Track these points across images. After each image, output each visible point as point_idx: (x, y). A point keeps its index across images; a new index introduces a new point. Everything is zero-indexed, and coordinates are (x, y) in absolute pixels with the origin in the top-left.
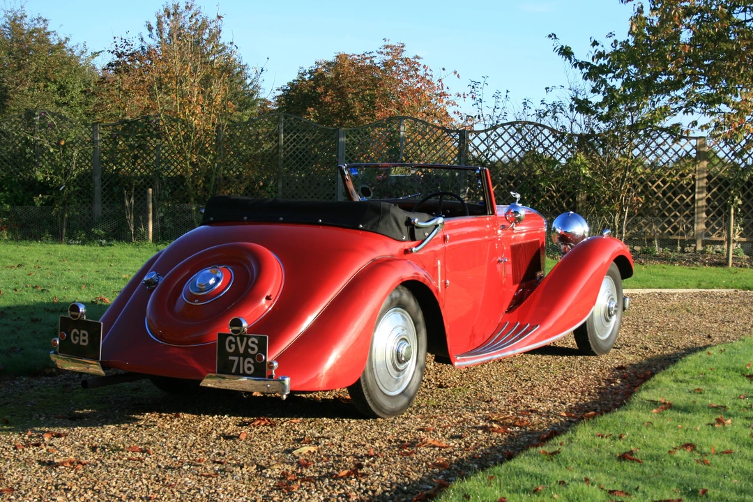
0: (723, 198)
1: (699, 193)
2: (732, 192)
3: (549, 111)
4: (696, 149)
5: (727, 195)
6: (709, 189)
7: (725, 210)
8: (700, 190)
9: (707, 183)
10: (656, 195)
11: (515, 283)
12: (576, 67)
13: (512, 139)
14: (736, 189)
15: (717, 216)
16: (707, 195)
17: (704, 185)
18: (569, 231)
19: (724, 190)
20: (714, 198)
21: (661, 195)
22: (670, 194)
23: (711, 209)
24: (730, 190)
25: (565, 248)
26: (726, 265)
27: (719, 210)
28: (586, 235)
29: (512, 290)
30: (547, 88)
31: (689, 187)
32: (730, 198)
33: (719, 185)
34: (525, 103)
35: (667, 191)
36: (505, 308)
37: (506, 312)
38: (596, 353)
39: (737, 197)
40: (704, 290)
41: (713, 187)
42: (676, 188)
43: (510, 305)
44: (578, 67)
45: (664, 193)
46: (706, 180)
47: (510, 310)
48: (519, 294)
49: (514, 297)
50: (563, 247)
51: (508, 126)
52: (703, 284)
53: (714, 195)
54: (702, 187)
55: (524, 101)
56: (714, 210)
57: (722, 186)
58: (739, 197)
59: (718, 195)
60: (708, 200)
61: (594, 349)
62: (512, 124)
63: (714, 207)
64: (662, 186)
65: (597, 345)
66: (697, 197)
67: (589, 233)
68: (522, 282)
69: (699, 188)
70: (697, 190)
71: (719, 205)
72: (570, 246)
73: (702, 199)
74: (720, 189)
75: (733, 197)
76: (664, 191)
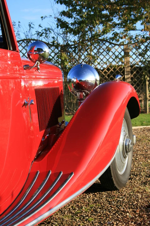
0: (139, 77)
1: (127, 75)
2: (144, 73)
3: (43, 33)
4: (124, 51)
5: (141, 75)
6: (132, 72)
7: (141, 83)
8: (127, 73)
9: (131, 69)
10: (105, 77)
11: (41, 129)
12: (58, 3)
13: (24, 49)
14: (146, 72)
15: (137, 87)
16: (131, 76)
17: (129, 70)
18: (83, 80)
19: (139, 72)
20: (135, 77)
21: (107, 77)
22: (112, 76)
23: (134, 83)
24: (142, 72)
25: (80, 95)
26: (145, 112)
27: (138, 83)
28: (98, 83)
29: (39, 136)
30: (42, 17)
31: (122, 71)
32: (143, 77)
33: (137, 70)
34: (30, 25)
35: (110, 75)
36: (34, 155)
37: (35, 159)
38: (118, 188)
39: (146, 76)
40: (145, 127)
41: (134, 71)
42: (115, 73)
43: (38, 151)
44: (59, 4)
45: (109, 76)
46: (130, 68)
47: (39, 157)
48: (46, 139)
49: (42, 143)
50: (78, 94)
51: (21, 42)
52: (144, 123)
53: (135, 75)
54: (128, 72)
55: (29, 24)
56: (135, 84)
57: (138, 70)
58: (148, 76)
59: (136, 76)
60: (132, 79)
61: (116, 185)
62: (23, 41)
63: (135, 82)
64: (107, 72)
65: (119, 181)
66: (126, 77)
67: (100, 80)
68: (48, 127)
69: (127, 72)
70: (125, 73)
71: (138, 81)
72: (85, 93)
73: (128, 78)
74: (137, 72)
75: (145, 76)
76: (109, 75)
